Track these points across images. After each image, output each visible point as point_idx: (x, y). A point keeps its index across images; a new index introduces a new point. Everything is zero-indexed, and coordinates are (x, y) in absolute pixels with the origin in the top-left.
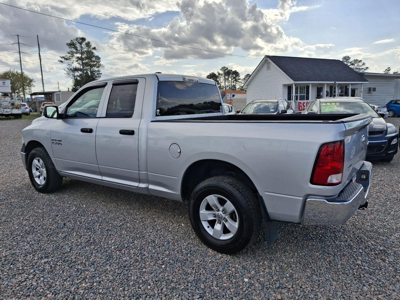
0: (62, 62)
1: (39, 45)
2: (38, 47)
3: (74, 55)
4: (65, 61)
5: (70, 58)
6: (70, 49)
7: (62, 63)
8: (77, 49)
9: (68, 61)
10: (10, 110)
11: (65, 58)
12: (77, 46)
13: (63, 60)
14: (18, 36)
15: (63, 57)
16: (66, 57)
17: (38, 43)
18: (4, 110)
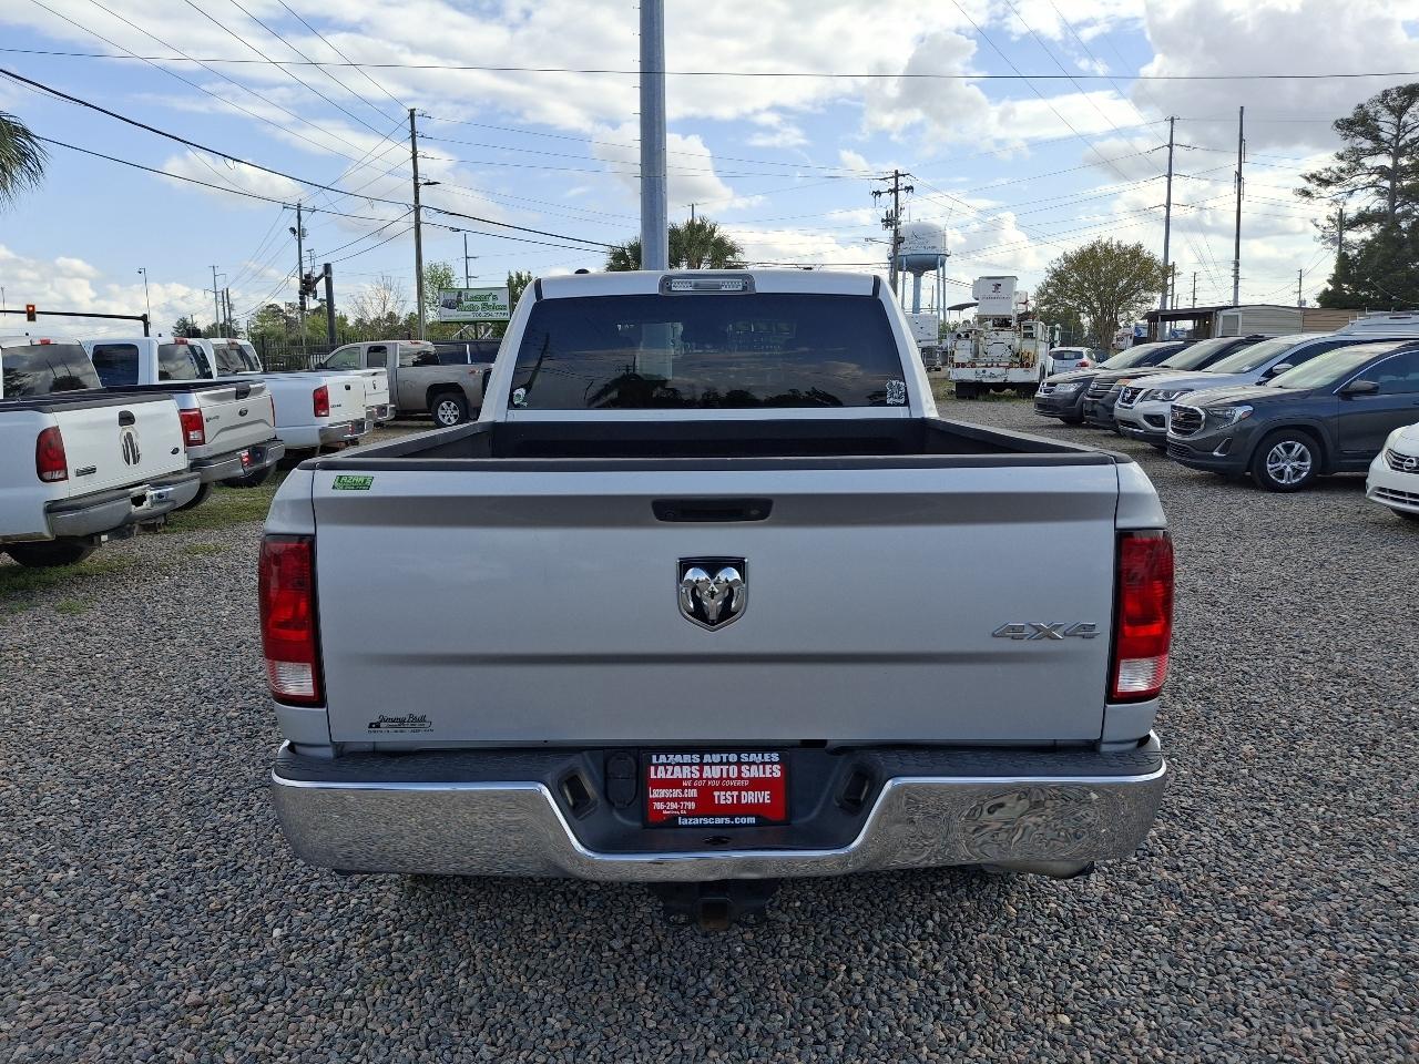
0: (1307, 193)
1: (1241, 140)
2: (1237, 150)
3: (1362, 161)
4: (1321, 189)
5: (1343, 175)
6: (1350, 139)
7: (1306, 199)
8: (1376, 138)
9: (1331, 188)
10: (1003, 370)
11: (1319, 179)
12: (1381, 125)
13: (1312, 187)
14: (1172, 120)
15: (1313, 176)
16: (1325, 176)
17: (1241, 135)
18: (984, 372)
